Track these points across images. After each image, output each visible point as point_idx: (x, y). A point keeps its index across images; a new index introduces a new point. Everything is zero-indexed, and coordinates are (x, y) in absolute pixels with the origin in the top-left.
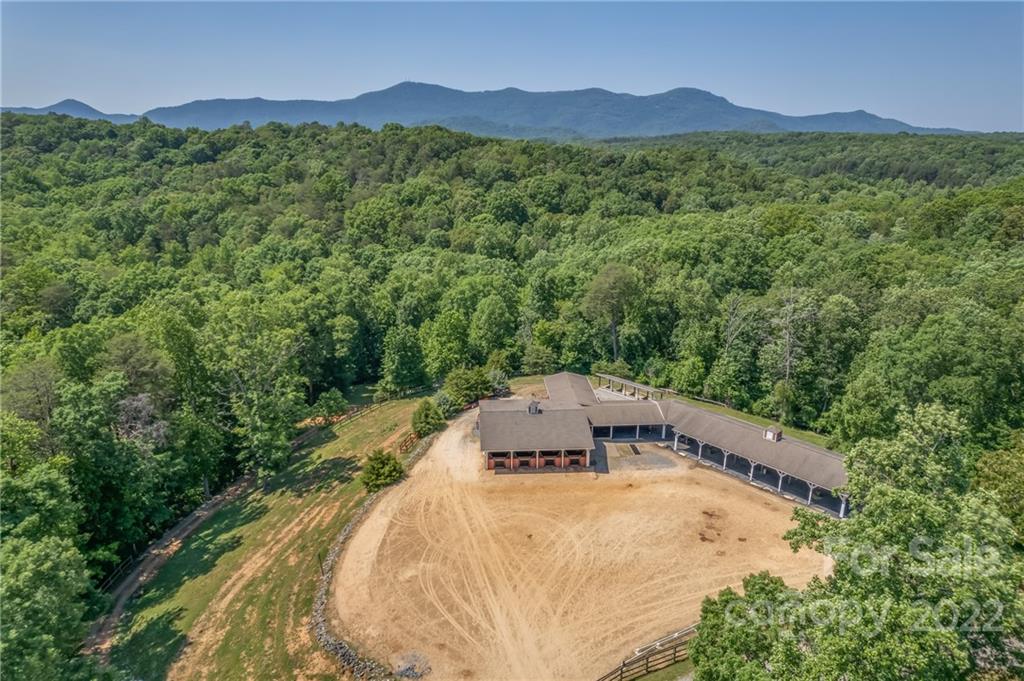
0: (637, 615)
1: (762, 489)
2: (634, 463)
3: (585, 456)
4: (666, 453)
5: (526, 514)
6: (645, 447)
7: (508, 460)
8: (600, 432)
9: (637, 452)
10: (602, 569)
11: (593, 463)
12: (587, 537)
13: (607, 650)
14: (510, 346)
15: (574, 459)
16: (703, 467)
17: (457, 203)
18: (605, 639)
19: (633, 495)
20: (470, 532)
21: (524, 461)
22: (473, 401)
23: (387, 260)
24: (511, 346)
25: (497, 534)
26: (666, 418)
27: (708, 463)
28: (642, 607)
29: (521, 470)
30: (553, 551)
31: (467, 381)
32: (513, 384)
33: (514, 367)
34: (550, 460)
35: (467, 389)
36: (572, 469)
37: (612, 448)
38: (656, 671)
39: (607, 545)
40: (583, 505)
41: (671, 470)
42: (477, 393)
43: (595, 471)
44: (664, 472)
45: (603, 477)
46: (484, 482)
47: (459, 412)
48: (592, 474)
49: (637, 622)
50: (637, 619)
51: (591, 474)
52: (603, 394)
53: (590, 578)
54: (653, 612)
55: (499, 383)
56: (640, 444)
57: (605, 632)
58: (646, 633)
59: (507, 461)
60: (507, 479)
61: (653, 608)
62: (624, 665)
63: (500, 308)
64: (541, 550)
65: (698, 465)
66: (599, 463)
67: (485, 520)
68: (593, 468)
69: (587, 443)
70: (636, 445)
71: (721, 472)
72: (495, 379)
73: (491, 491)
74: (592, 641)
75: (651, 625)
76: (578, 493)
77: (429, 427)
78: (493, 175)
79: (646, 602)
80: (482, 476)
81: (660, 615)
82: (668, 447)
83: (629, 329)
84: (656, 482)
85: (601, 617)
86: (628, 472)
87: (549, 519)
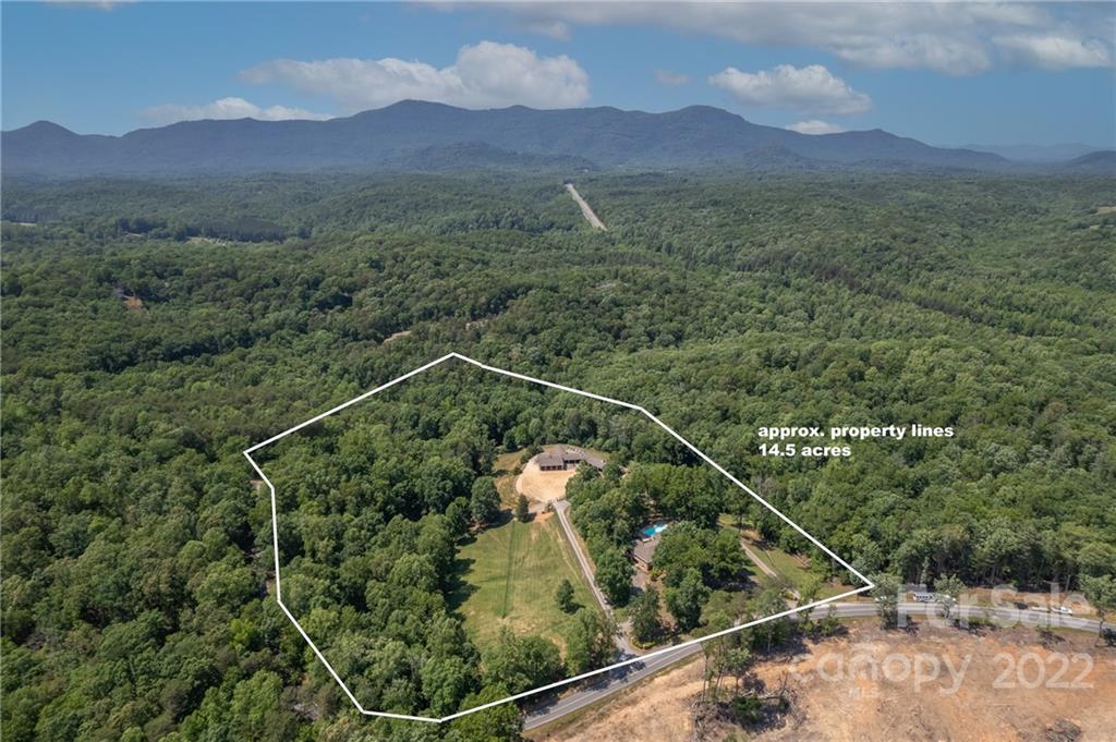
5: (549, 479)
8: (566, 462)
15: (559, 468)
21: (548, 468)
22: (534, 455)
23: (488, 394)
29: (548, 470)
31: (531, 449)
32: (544, 447)
33: (543, 442)
34: (554, 468)
35: (531, 451)
37: (568, 465)
42: (535, 452)
47: (530, 458)
52: (569, 451)
60: (545, 472)
66: (565, 468)
69: (562, 464)
72: (539, 447)
73: (542, 475)
77: (525, 461)
78: (527, 331)
80: (539, 472)
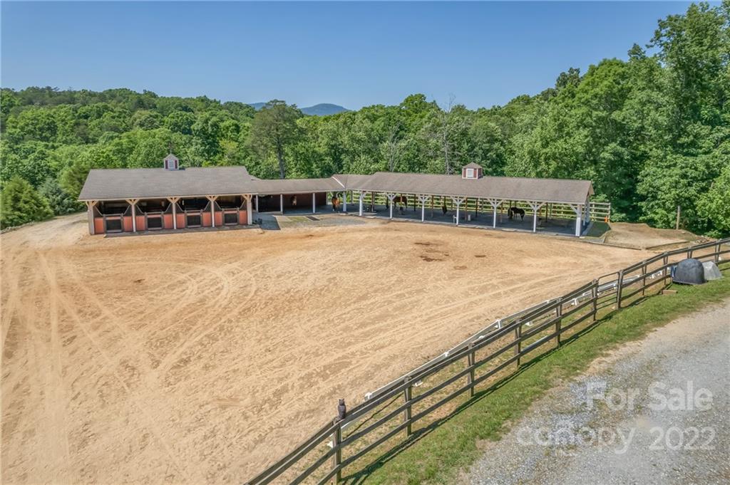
0: (349, 344)
3: (245, 208)
12: (245, 272)
13: (290, 413)
15: (230, 213)
17: (135, 120)
18: (278, 394)
28: (356, 333)
38: (435, 425)
45: (272, 232)
49: (353, 354)
50: (353, 349)
51: (255, 230)
54: (382, 335)
56: (319, 216)
57: (280, 380)
58: (378, 367)
59: (125, 220)
61: (380, 330)
62: (345, 415)
66: (267, 225)
74: (248, 401)
75: (384, 353)
76: (235, 243)
79: (363, 325)
81: (398, 338)
85: (270, 357)
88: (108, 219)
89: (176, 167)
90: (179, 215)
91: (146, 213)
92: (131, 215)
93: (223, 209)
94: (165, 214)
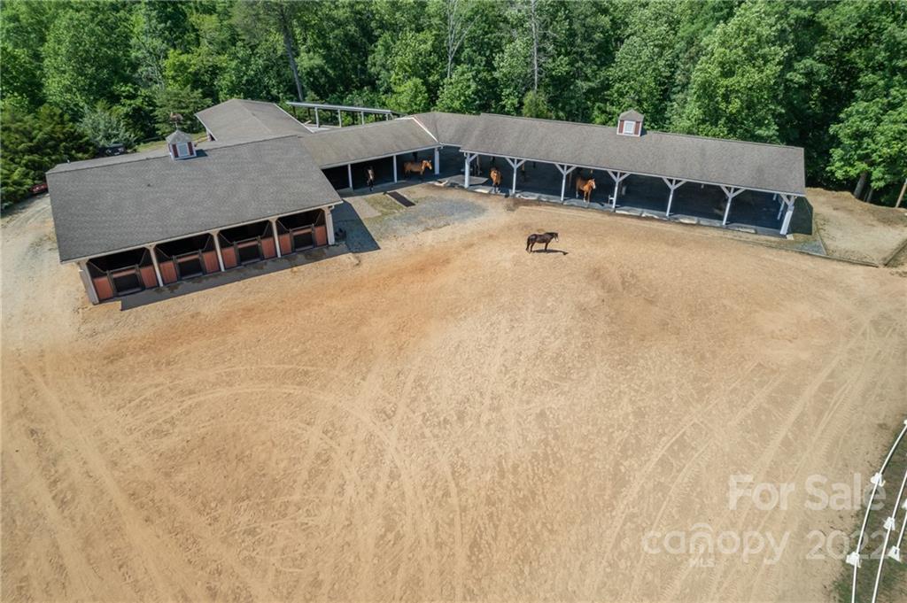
1: (639, 217)
2: (412, 220)
3: (323, 223)
4: (454, 195)
5: (223, 392)
6: (415, 192)
7: (148, 269)
9: (408, 203)
10: (490, 502)
11: (341, 235)
12: (402, 409)
14: (128, 97)
15: (301, 234)
16: (527, 203)
19: (448, 278)
20: (52, 510)
21: (187, 262)
24: (132, 97)
25: (151, 487)
26: (438, 138)
27: (533, 197)
29: (185, 284)
30: (332, 486)
31: (27, 134)
34: (248, 247)
35: (31, 151)
36: (300, 257)
37: (365, 206)
39: (461, 417)
40: (356, 328)
41: (481, 219)
43: (350, 250)
44: (472, 225)
45: (369, 257)
46: (94, 333)
48: (347, 259)
51: (343, 257)
53: (474, 545)
55: (108, 137)
56: (404, 189)
59: (144, 273)
63: (92, 33)
64: (296, 497)
65: (518, 203)
66: (355, 237)
67: (103, 448)
68: (343, 245)
70: (399, 191)
71: (561, 205)
72: (96, 129)
73: (113, 356)
76: (335, 303)
80: (85, 321)
82: (452, 186)
83: (307, 60)
84: (471, 245)
86: (411, 237)
87: (290, 388)
88: (115, 276)
89: (192, 153)
90: (227, 250)
91: (174, 257)
92: (151, 263)
93: (291, 230)
94: (203, 252)
